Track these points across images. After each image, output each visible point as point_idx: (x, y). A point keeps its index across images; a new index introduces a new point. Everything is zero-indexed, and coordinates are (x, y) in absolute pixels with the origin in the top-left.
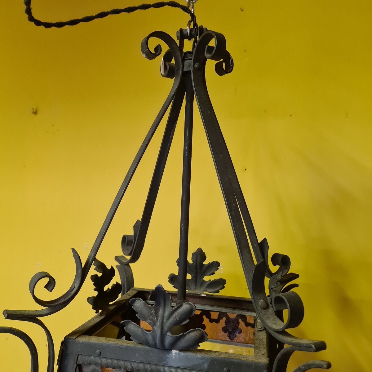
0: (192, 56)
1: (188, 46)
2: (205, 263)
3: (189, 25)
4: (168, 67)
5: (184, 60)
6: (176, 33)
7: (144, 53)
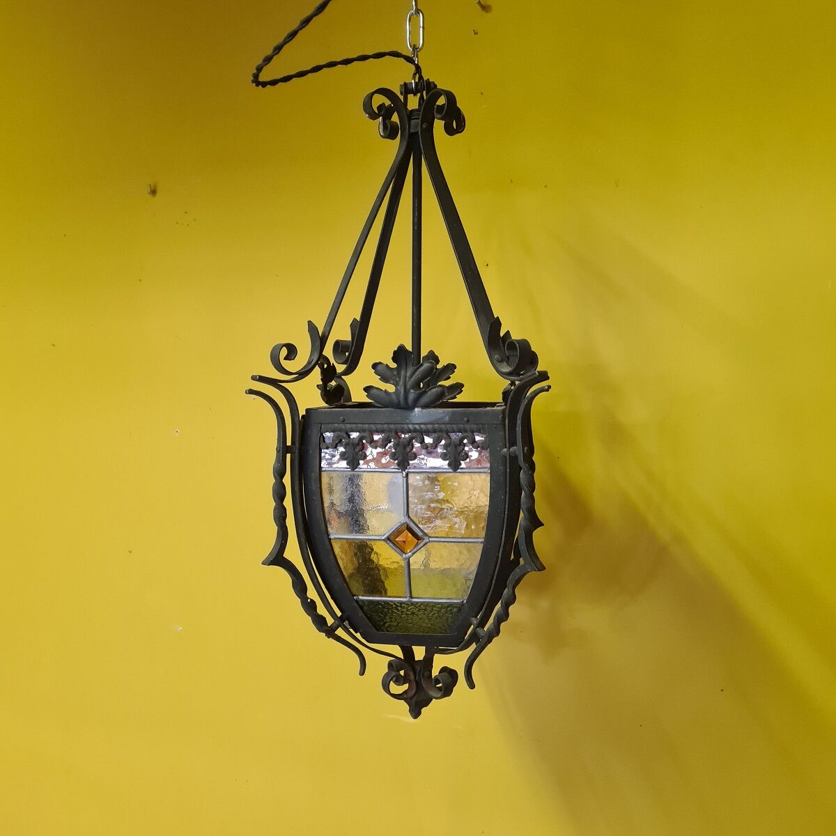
0: (419, 115)
1: (413, 102)
2: (439, 366)
3: (414, 78)
4: (389, 126)
5: (410, 120)
6: (399, 87)
7: (366, 113)
